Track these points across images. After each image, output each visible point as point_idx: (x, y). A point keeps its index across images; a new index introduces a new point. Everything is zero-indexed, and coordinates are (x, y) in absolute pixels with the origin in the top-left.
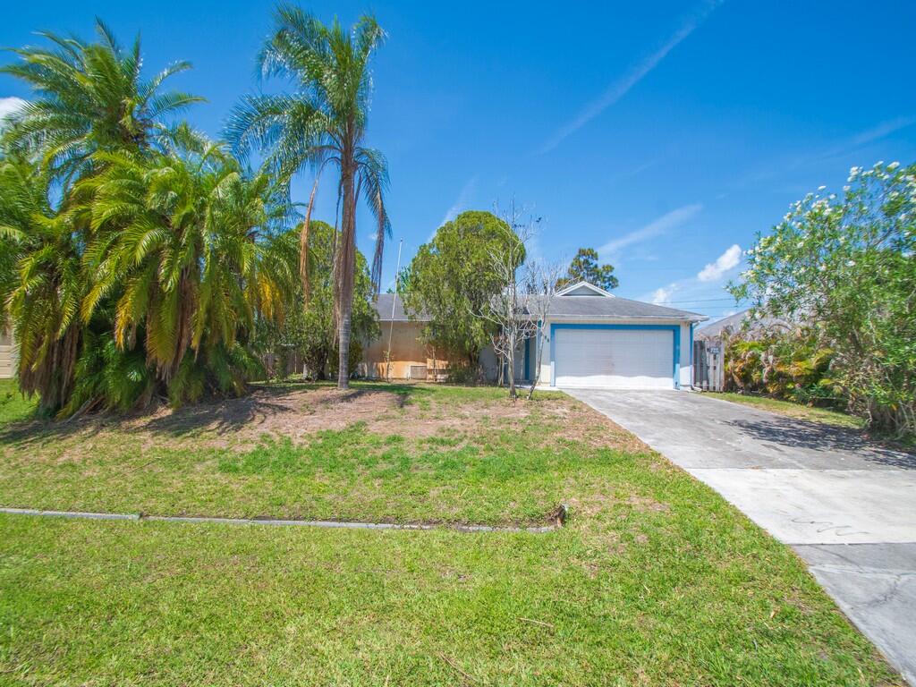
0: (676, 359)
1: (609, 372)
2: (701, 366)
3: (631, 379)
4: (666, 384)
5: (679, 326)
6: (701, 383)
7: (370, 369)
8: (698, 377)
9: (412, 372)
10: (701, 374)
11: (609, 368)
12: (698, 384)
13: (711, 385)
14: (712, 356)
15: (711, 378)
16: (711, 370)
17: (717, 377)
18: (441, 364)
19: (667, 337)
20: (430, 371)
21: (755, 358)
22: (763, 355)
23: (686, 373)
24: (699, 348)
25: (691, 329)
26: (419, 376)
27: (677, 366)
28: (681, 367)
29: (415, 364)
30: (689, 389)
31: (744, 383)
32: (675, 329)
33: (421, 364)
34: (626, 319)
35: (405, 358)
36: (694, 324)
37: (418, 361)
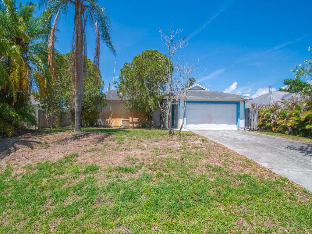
0: (238, 116)
1: (209, 123)
2: (248, 120)
3: (219, 125)
4: (234, 127)
5: (239, 102)
6: (248, 127)
7: (104, 122)
8: (247, 125)
9: (123, 123)
10: (248, 123)
11: (209, 120)
12: (247, 127)
13: (252, 127)
14: (253, 115)
15: (252, 124)
16: (252, 121)
17: (255, 123)
18: (135, 120)
19: (234, 107)
20: (131, 123)
21: (268, 117)
22: (272, 115)
23: (242, 123)
24: (247, 111)
25: (244, 103)
26: (126, 125)
27: (239, 119)
28: (240, 120)
29: (124, 119)
30: (243, 129)
31: (264, 127)
32: (237, 103)
33: (127, 120)
34: (217, 99)
35: (120, 117)
36: (245, 101)
37: (125, 118)
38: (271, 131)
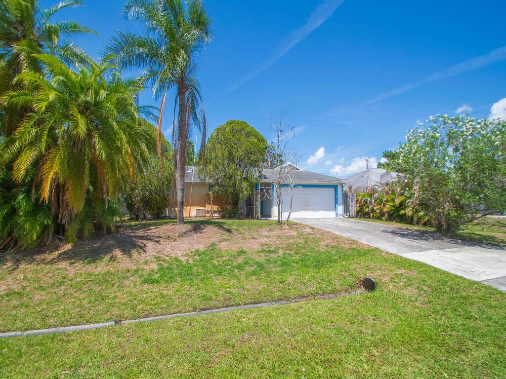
0: (336, 202)
1: (307, 210)
2: (347, 205)
3: (317, 212)
4: (332, 214)
5: (337, 186)
6: (347, 213)
7: (170, 211)
8: (345, 211)
9: (197, 213)
10: (347, 210)
11: (306, 207)
12: (345, 214)
13: (351, 214)
14: (351, 200)
15: (351, 211)
16: (351, 207)
17: (353, 209)
18: (215, 208)
19: (332, 191)
20: (208, 212)
21: (366, 202)
22: (369, 199)
23: (340, 209)
24: (345, 195)
25: (342, 187)
26: (201, 215)
27: (337, 205)
28: (339, 205)
29: (198, 208)
30: (342, 216)
31: (362, 214)
32: (335, 187)
33: (202, 208)
34: (315, 182)
35: (193, 205)
36: (343, 185)
37: (200, 206)
38: (369, 218)
